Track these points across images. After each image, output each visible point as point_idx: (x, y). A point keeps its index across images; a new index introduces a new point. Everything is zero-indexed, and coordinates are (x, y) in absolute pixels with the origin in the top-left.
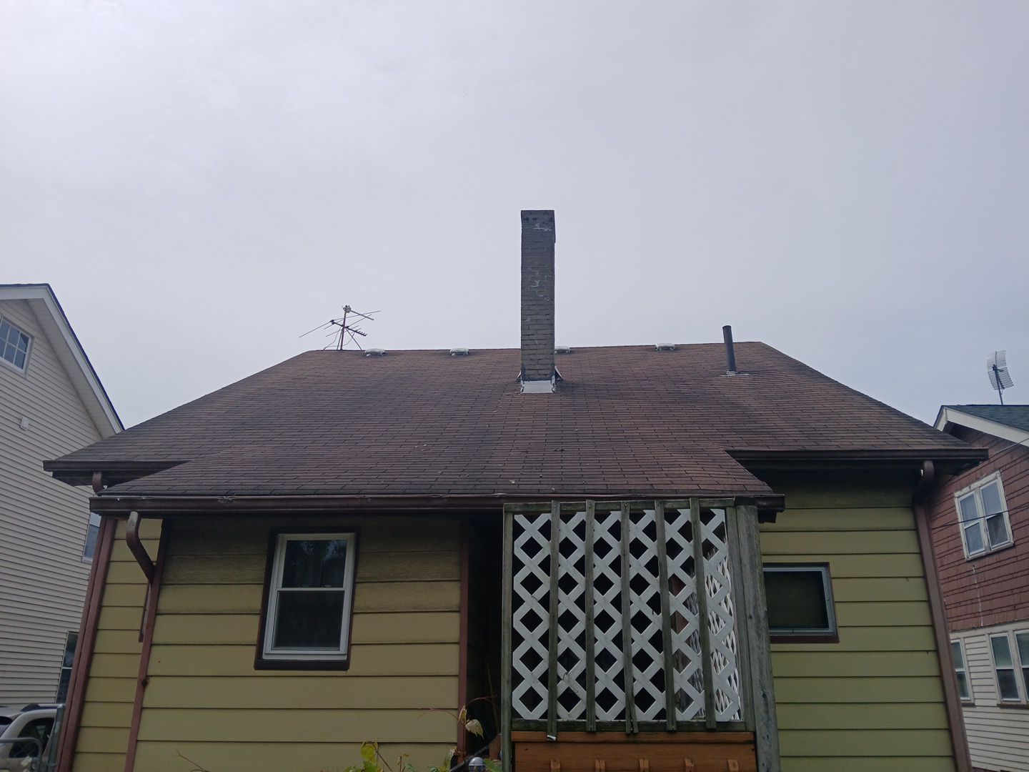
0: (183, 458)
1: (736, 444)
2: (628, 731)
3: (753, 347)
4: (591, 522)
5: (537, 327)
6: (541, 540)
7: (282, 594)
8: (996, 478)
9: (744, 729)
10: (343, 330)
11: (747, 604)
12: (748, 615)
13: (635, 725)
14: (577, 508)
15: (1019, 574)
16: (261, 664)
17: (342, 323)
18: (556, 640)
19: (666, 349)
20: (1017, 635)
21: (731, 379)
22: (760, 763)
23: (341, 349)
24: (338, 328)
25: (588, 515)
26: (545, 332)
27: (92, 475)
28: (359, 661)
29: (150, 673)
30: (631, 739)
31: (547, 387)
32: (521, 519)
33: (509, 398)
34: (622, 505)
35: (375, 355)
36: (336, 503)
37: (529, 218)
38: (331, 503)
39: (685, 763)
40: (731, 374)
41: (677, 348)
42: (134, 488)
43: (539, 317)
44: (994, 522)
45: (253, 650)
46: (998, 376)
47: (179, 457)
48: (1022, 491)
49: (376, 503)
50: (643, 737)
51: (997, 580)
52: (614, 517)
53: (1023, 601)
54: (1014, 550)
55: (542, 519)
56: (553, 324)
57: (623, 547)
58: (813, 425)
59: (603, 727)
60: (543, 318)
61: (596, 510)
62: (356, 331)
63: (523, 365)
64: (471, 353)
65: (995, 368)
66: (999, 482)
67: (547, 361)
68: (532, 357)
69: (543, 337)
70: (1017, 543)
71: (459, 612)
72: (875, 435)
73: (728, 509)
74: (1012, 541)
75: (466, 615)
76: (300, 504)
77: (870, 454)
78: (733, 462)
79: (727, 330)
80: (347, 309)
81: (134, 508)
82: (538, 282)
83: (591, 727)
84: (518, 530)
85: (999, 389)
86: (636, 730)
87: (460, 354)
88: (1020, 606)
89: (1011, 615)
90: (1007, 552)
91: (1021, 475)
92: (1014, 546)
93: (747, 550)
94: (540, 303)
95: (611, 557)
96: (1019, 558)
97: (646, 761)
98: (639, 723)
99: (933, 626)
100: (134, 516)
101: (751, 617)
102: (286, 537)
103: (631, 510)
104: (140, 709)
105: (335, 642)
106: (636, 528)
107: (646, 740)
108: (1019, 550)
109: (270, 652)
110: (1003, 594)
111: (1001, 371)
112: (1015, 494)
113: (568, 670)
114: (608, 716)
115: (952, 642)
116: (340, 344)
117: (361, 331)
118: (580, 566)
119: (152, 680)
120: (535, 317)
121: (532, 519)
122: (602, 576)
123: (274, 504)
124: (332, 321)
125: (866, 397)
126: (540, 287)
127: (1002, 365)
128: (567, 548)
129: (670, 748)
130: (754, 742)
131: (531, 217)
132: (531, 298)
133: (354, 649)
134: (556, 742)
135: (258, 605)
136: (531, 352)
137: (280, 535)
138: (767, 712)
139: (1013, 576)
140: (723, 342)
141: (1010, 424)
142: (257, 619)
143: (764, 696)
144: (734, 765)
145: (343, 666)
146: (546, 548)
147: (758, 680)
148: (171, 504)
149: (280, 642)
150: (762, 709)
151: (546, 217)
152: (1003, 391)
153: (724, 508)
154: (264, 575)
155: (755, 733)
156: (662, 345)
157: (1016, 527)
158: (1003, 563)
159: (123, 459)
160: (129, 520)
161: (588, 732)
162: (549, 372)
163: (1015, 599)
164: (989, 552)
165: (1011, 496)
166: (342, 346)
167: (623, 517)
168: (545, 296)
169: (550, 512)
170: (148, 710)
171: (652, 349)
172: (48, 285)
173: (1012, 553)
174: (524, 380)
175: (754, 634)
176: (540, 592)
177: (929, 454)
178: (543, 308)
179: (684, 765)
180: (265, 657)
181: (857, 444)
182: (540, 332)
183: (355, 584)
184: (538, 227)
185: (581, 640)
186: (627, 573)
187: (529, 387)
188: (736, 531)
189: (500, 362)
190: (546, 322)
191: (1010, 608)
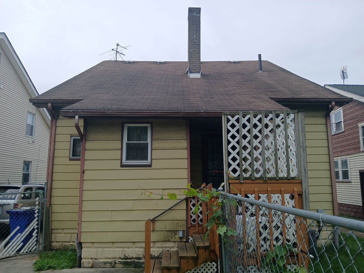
0: (80, 98)
1: (271, 96)
2: (264, 180)
3: (265, 62)
4: (252, 118)
5: (194, 53)
6: (236, 123)
7: (127, 144)
8: (341, 109)
9: (298, 179)
10: (117, 53)
11: (300, 143)
12: (300, 146)
13: (267, 178)
14: (248, 114)
15: (345, 141)
16: (122, 166)
17: (116, 50)
18: (242, 154)
19: (235, 62)
20: (341, 160)
21: (261, 73)
22: (303, 188)
23: (116, 60)
24: (115, 52)
25: (251, 116)
26: (197, 55)
27: (48, 104)
28: (155, 164)
29: (85, 169)
30: (265, 182)
31: (198, 76)
32: (229, 117)
33: (185, 79)
34: (262, 113)
35: (129, 62)
36: (147, 114)
37: (191, 10)
38: (146, 114)
39: (281, 188)
40: (261, 72)
41: (239, 62)
42: (74, 108)
43: (195, 49)
44: (338, 124)
45: (120, 161)
46: (344, 75)
47: (78, 98)
48: (349, 114)
49: (161, 114)
50: (269, 181)
51: (337, 143)
52: (259, 116)
53: (345, 149)
54: (344, 133)
55: (236, 117)
56: (200, 52)
57: (262, 126)
58: (294, 89)
59: (256, 179)
60: (197, 49)
61: (254, 114)
62: (121, 53)
63: (189, 67)
64: (165, 63)
65: (343, 72)
66: (342, 111)
67: (198, 66)
68: (193, 64)
69: (197, 57)
70: (345, 131)
71: (187, 149)
72: (315, 93)
73: (295, 114)
74: (344, 130)
75: (189, 150)
76: (135, 114)
77: (314, 99)
78: (273, 101)
79: (260, 56)
80: (118, 45)
81: (77, 115)
82: (195, 36)
83: (253, 179)
84: (228, 121)
85: (344, 79)
86: (267, 180)
87: (161, 63)
88: (343, 151)
89: (340, 154)
90: (341, 134)
91: (350, 109)
92: (344, 132)
93: (301, 126)
94: (196, 44)
95: (258, 129)
96: (345, 136)
97: (270, 188)
98: (268, 177)
99: (329, 155)
100: (77, 117)
101: (301, 147)
102: (127, 125)
103: (265, 114)
104: (82, 180)
105: (147, 159)
106: (266, 120)
107: (270, 182)
108: (346, 133)
109: (125, 162)
110: (338, 147)
111: (345, 73)
112: (347, 115)
113: (246, 163)
114: (258, 176)
115: (335, 160)
116: (116, 58)
117: (123, 53)
118: (249, 131)
119: (86, 172)
120: (194, 49)
121: (233, 117)
122: (256, 135)
123: (126, 113)
124: (113, 49)
125: (308, 80)
126: (196, 37)
127: (345, 71)
128: (244, 126)
129: (277, 185)
130: (301, 183)
131: (192, 10)
132: (192, 42)
133: (153, 161)
134: (243, 183)
135: (120, 147)
136: (192, 63)
137: (125, 124)
138: (305, 174)
139: (342, 141)
140: (258, 60)
141: (348, 91)
142: (120, 152)
143: (305, 170)
144: (296, 189)
145: (150, 166)
146: (238, 126)
147: (303, 165)
148: (90, 113)
149: (127, 159)
150: (304, 173)
151: (198, 10)
152: (345, 80)
153: (294, 113)
154: (121, 137)
155: (302, 180)
156: (234, 61)
157: (346, 126)
158: (339, 137)
159: (57, 98)
160: (76, 118)
161: (252, 180)
162: (199, 70)
163: (343, 149)
164: (335, 134)
165: (345, 115)
166: (116, 59)
167: (262, 116)
168: (198, 41)
169: (239, 115)
170: (85, 181)
171: (230, 62)
172: (4, 33)
173: (343, 134)
174: (190, 73)
175: (302, 152)
176: (236, 140)
177: (334, 99)
178: (197, 46)
179: (281, 189)
180: (123, 164)
181: (310, 96)
182: (195, 55)
183: (152, 140)
184: (195, 14)
185: (249, 154)
186: (264, 133)
187: (192, 76)
188: (298, 121)
189: (177, 66)
190: (198, 51)
191: (340, 152)
